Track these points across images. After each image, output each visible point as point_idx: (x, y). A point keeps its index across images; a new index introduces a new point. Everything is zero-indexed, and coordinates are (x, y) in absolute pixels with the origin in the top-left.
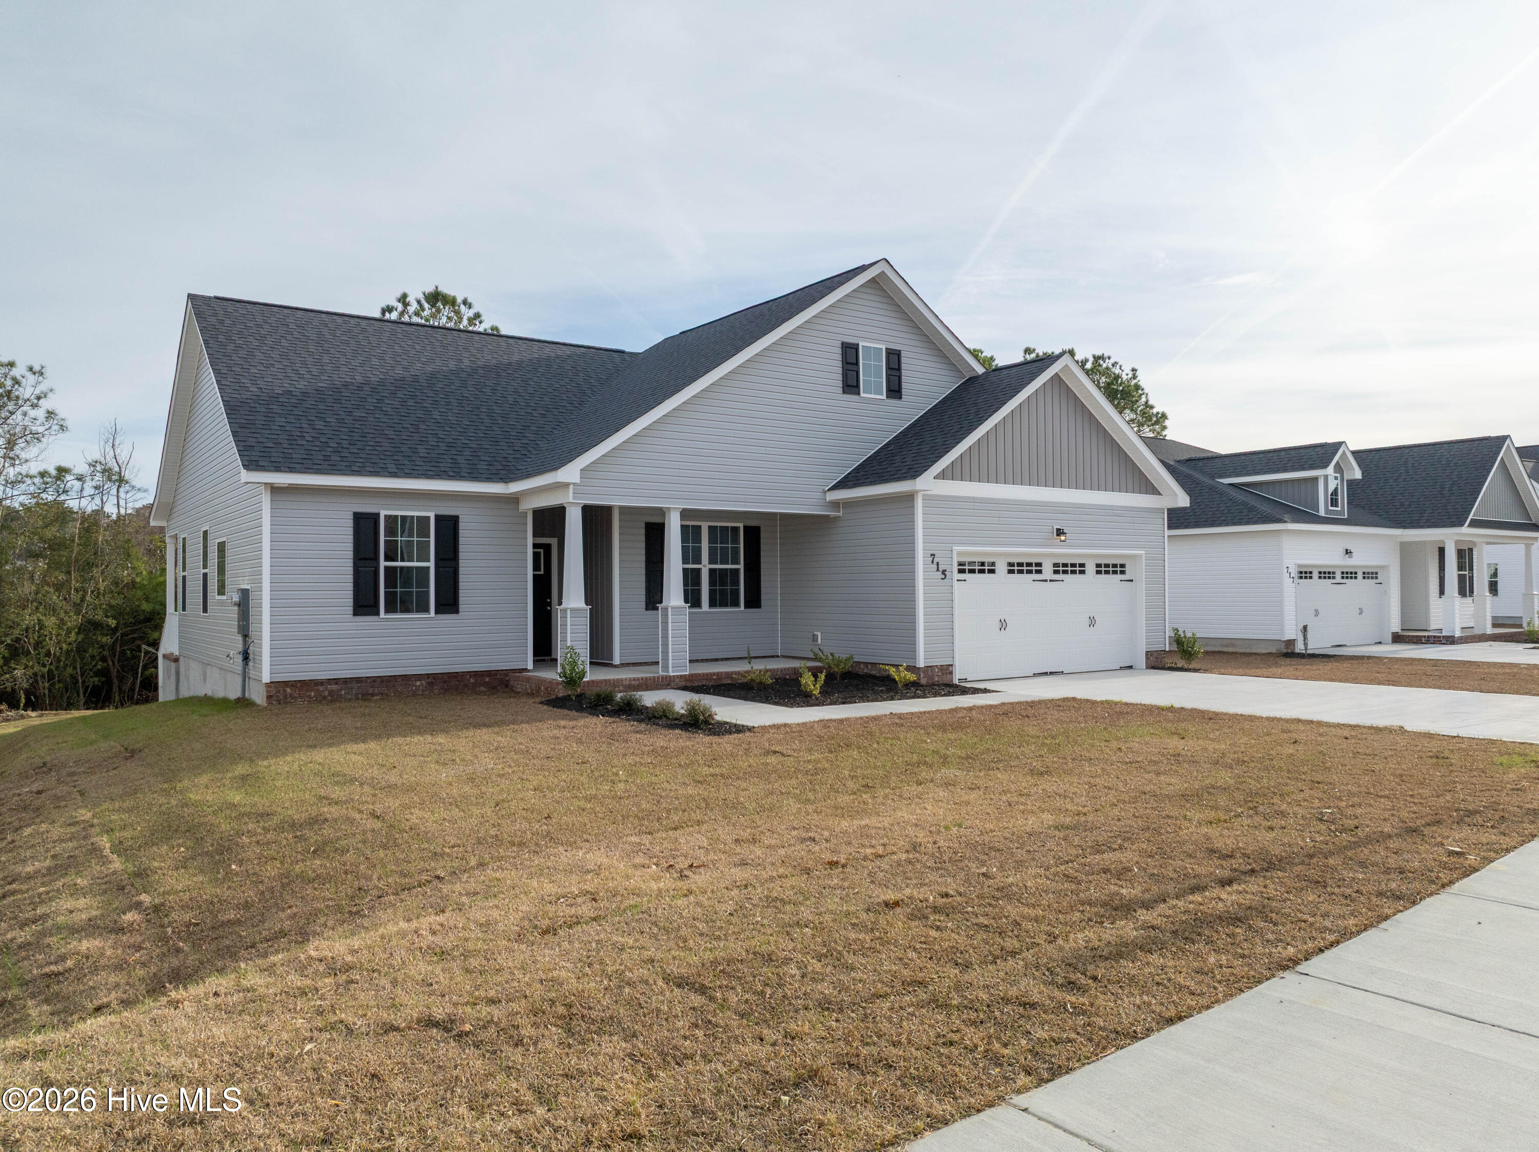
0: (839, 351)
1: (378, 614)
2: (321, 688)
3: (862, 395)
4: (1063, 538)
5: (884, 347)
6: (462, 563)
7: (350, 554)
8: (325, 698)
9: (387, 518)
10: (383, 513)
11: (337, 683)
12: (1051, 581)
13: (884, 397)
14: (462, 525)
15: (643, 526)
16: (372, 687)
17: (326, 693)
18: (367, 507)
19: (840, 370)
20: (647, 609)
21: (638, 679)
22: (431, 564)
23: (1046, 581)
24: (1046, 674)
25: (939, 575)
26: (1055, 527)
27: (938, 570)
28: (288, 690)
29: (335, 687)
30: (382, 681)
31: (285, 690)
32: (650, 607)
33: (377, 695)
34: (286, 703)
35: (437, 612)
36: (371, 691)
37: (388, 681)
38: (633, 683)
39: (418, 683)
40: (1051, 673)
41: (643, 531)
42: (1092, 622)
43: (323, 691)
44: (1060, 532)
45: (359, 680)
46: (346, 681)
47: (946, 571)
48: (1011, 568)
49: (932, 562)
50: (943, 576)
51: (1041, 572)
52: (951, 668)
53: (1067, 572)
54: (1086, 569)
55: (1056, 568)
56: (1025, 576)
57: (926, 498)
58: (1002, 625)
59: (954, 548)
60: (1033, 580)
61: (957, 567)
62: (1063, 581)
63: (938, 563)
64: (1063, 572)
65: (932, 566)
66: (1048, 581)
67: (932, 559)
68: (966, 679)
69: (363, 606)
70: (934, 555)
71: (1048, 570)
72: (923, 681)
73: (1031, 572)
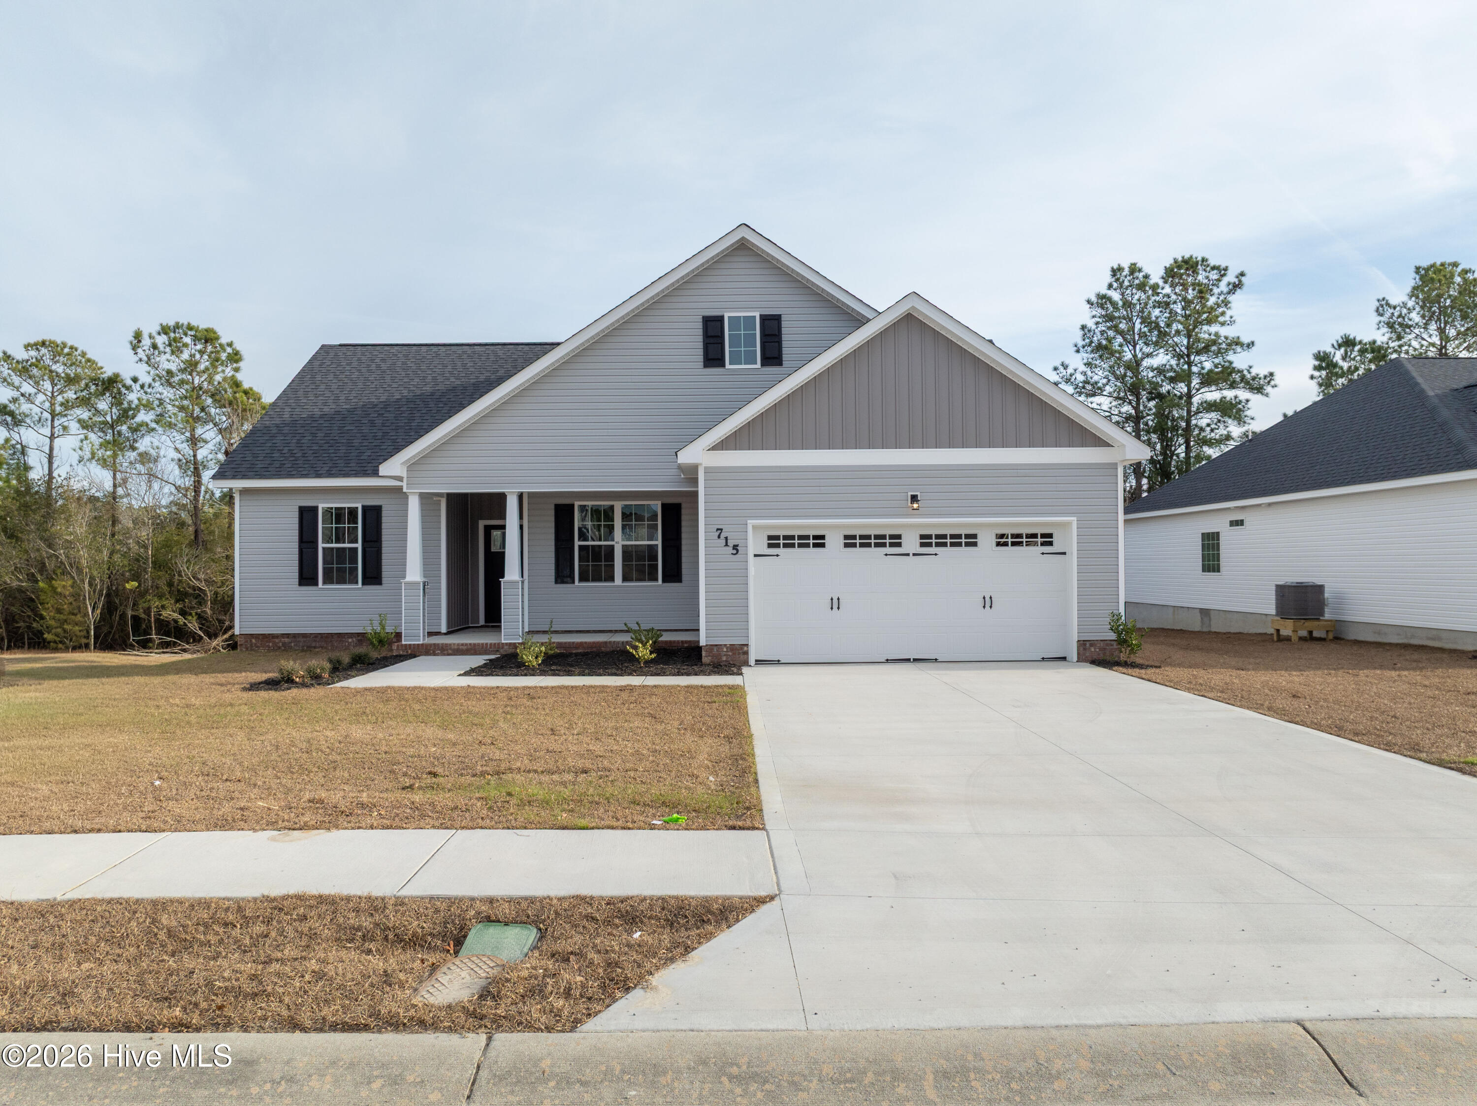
0: (700, 325)
1: (316, 584)
2: (277, 641)
3: (728, 366)
4: (915, 506)
5: (757, 315)
6: (385, 544)
7: (296, 538)
8: (279, 648)
10: (321, 506)
11: (288, 637)
12: (914, 555)
13: (758, 365)
14: (384, 513)
15: (553, 507)
16: (315, 641)
17: (281, 644)
18: (308, 502)
19: (701, 345)
20: (556, 582)
21: (466, 644)
22: (359, 545)
23: (908, 555)
24: (908, 660)
25: (730, 550)
26: (910, 494)
27: (727, 545)
28: (254, 641)
29: (286, 640)
30: (322, 637)
31: (251, 641)
32: (559, 581)
33: (319, 648)
34: (252, 650)
35: (363, 584)
36: (314, 644)
37: (326, 637)
38: (461, 647)
39: (350, 640)
40: (915, 660)
41: (552, 512)
42: (987, 603)
43: (278, 643)
44: (914, 498)
45: (304, 635)
46: (295, 636)
47: (737, 546)
48: (850, 541)
49: (719, 537)
50: (735, 552)
51: (899, 545)
52: (745, 648)
53: (944, 545)
54: (979, 540)
55: (926, 540)
56: (873, 550)
57: (708, 470)
58: (835, 604)
59: (749, 521)
60: (886, 555)
61: (766, 542)
62: (936, 554)
63: (726, 538)
64: (938, 545)
65: (719, 541)
66: (911, 555)
67: (718, 533)
68: (779, 661)
69: (305, 579)
70: (721, 530)
71: (911, 543)
72: (705, 659)
73: (883, 545)
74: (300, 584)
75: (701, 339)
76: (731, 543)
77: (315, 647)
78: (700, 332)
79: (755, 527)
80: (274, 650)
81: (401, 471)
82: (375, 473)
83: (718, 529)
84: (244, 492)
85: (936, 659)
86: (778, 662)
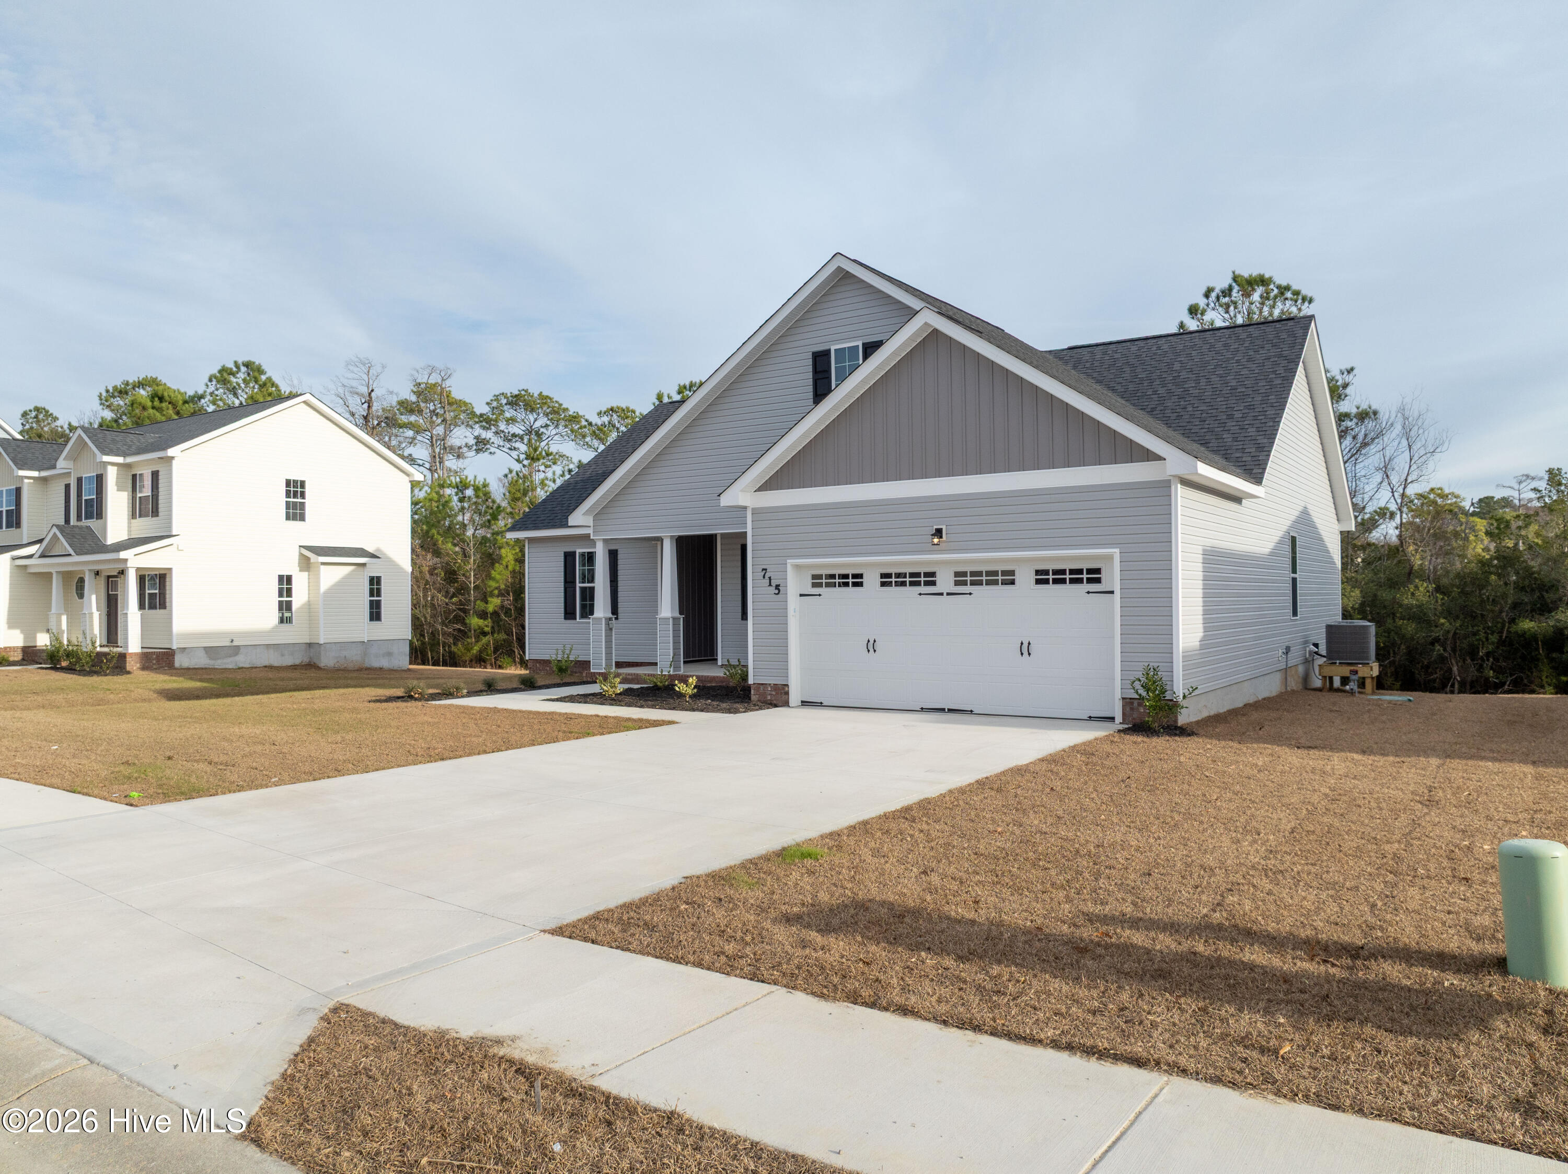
0: (810, 362)
1: (575, 619)
4: (936, 540)
5: (860, 344)
6: (620, 584)
7: (563, 579)
9: (583, 555)
10: (578, 551)
12: (948, 594)
14: (620, 556)
15: (740, 547)
18: (570, 548)
19: (811, 382)
23: (942, 594)
24: (942, 710)
25: (773, 590)
26: (933, 527)
27: (770, 585)
31: (536, 664)
32: (744, 617)
37: (583, 664)
40: (950, 710)
42: (1025, 649)
44: (939, 533)
47: (779, 585)
48: (886, 580)
49: (764, 577)
50: (777, 591)
51: (933, 583)
52: (786, 689)
53: (979, 583)
54: (1017, 578)
55: (960, 578)
56: (908, 589)
57: (755, 511)
58: (871, 646)
59: (788, 561)
60: (920, 594)
61: (809, 581)
62: (970, 594)
63: (770, 578)
64: (973, 583)
65: (764, 581)
66: (945, 594)
67: (763, 573)
68: (821, 703)
69: (569, 614)
70: (766, 570)
71: (945, 582)
72: (754, 697)
73: (918, 584)
74: (565, 618)
75: (810, 375)
76: (774, 583)
77: (576, 673)
78: (810, 369)
79: (797, 567)
80: (550, 674)
81: (589, 521)
82: (565, 525)
83: (763, 570)
84: (531, 540)
85: (971, 711)
86: (820, 705)
